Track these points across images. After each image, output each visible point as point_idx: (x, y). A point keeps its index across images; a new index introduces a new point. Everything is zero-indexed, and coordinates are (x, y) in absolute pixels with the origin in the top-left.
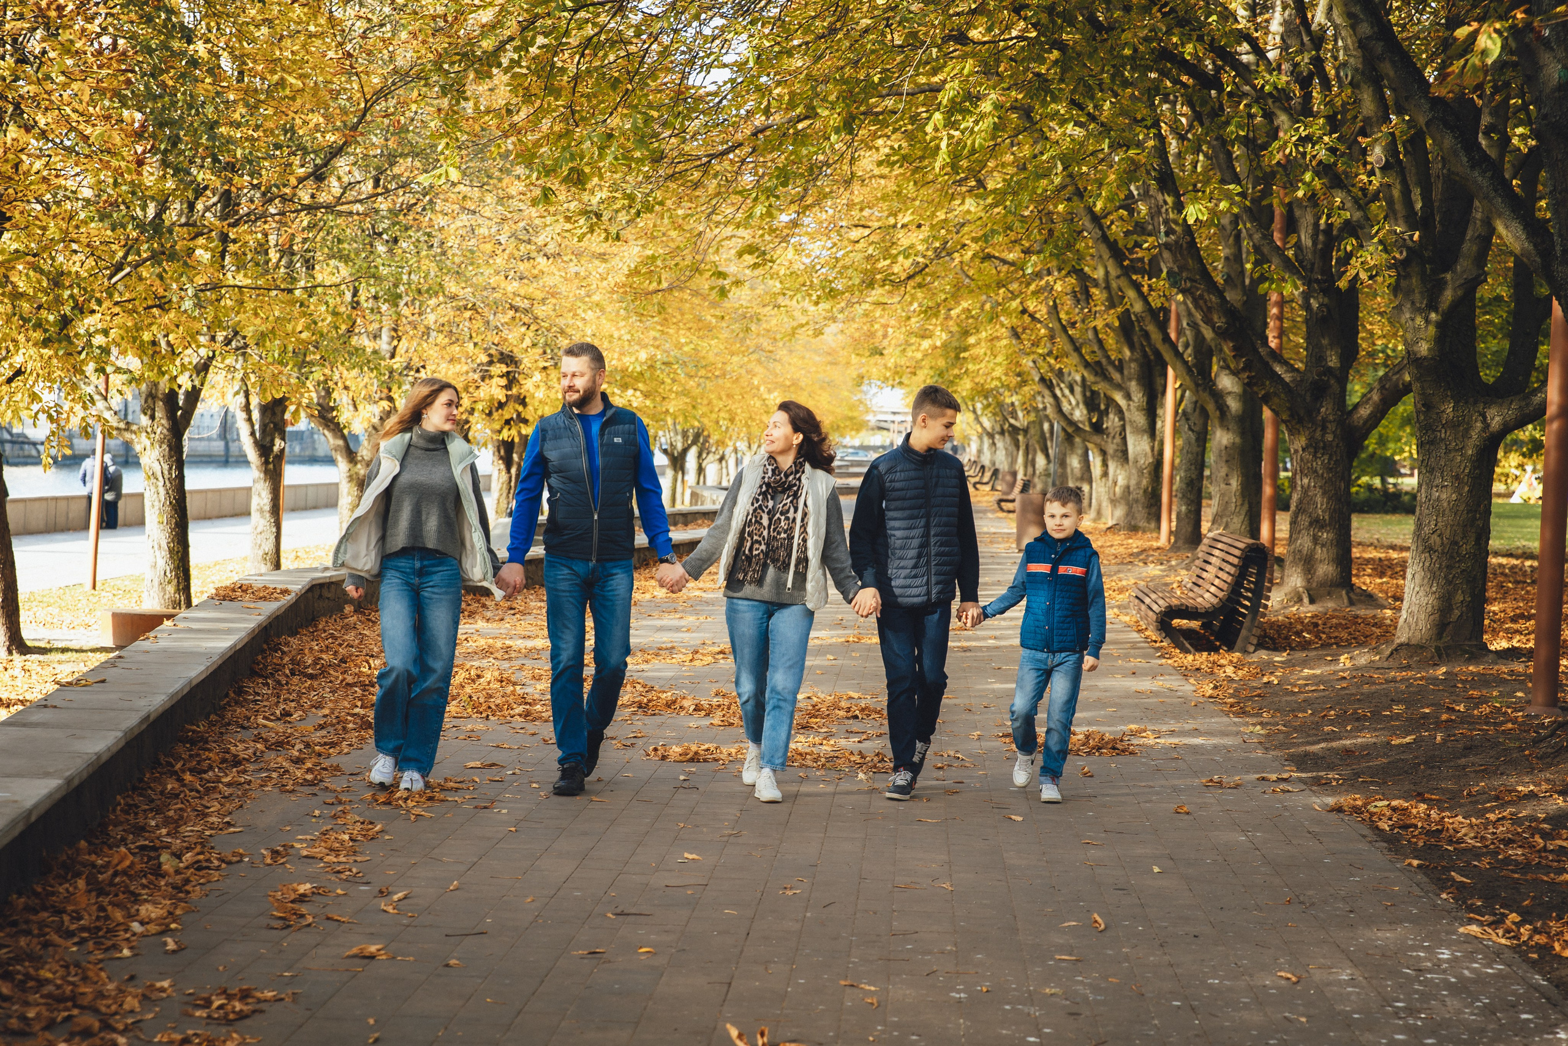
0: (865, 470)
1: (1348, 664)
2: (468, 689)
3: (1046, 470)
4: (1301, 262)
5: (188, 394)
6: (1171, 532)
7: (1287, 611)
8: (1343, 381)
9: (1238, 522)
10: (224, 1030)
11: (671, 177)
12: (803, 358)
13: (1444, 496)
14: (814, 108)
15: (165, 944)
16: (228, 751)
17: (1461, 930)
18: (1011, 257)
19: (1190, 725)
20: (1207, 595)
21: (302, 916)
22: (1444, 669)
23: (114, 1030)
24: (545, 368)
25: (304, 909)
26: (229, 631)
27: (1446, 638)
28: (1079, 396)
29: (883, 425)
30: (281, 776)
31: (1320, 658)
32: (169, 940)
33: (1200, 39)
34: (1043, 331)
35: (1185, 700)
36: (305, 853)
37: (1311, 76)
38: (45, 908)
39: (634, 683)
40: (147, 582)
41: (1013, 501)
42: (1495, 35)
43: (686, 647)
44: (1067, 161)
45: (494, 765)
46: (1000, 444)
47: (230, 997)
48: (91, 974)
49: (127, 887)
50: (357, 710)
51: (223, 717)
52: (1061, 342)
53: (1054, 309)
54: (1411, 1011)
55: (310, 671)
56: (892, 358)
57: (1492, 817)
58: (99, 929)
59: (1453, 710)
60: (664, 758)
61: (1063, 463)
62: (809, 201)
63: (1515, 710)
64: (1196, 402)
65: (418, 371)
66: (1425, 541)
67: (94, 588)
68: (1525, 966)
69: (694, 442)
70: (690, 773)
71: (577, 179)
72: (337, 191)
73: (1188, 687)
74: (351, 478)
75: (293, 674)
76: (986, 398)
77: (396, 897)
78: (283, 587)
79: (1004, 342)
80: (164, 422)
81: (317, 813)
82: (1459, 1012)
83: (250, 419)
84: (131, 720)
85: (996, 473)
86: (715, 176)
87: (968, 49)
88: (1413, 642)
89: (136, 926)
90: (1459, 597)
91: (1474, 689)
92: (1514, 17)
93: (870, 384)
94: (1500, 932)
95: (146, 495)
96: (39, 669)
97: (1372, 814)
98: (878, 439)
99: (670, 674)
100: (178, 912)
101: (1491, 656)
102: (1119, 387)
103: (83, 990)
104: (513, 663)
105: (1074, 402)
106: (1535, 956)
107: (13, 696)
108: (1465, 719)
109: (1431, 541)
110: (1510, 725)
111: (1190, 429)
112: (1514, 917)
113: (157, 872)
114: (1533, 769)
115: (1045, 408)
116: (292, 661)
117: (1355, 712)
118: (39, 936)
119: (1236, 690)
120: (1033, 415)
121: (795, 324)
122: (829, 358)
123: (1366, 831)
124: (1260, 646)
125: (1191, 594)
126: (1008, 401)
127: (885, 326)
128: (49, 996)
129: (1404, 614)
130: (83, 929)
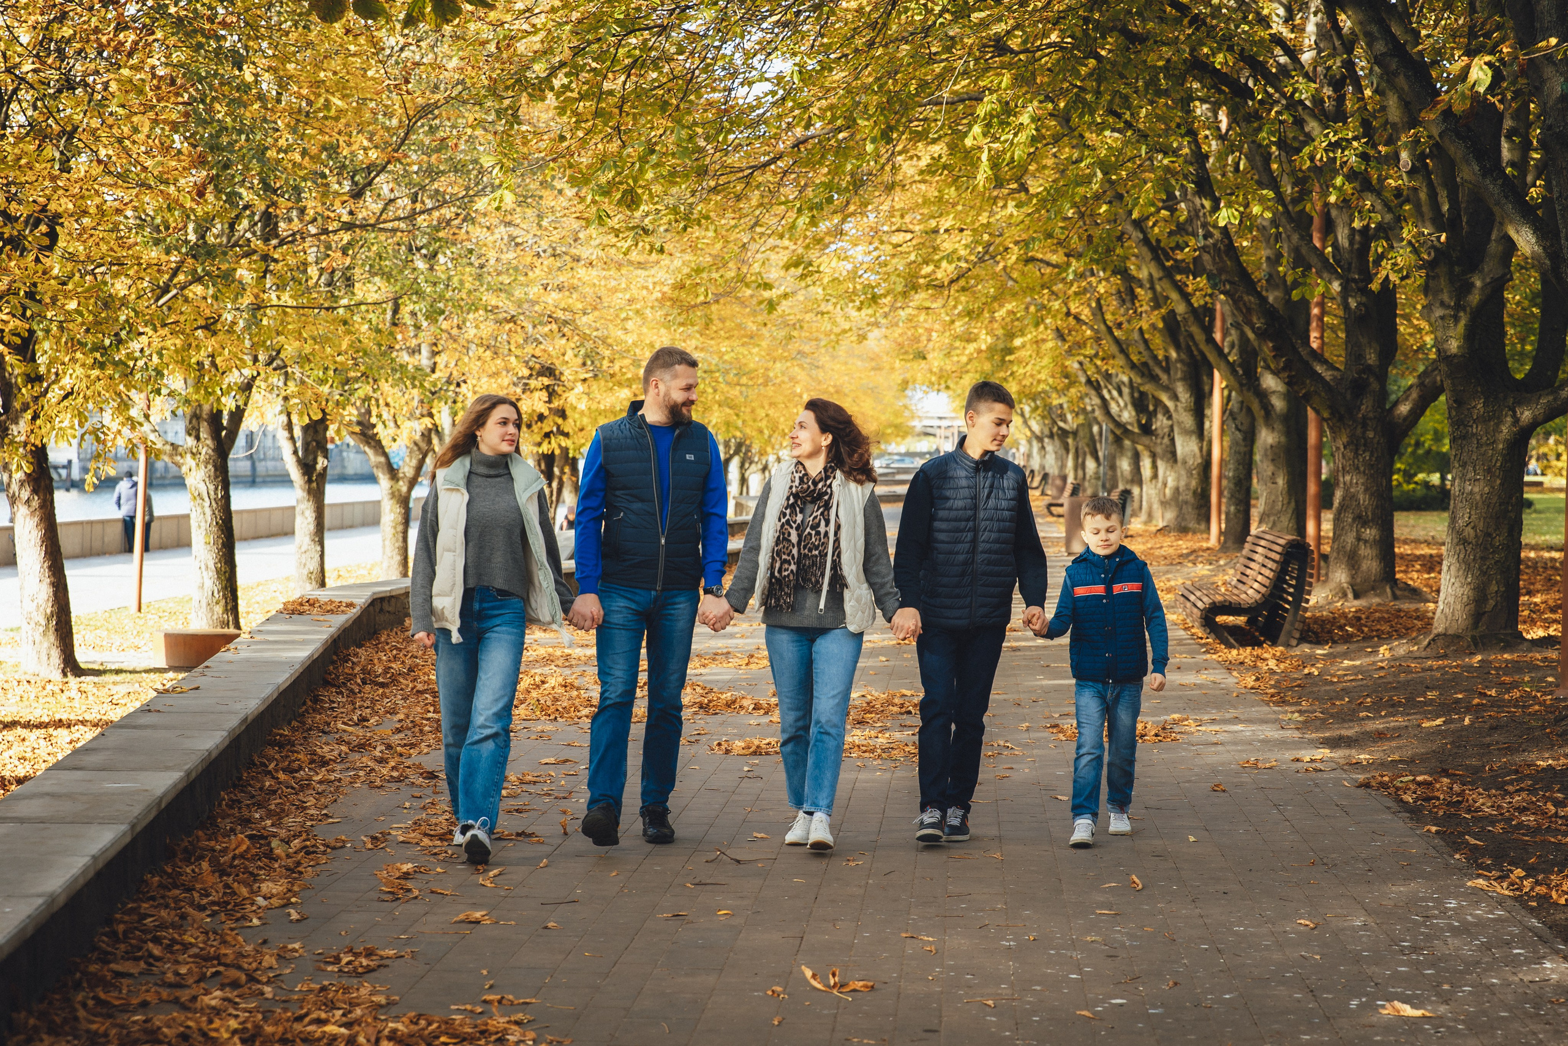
0: (910, 477)
1: (1388, 655)
2: (534, 694)
3: (1097, 473)
4: (1338, 262)
5: (232, 414)
6: (1221, 533)
7: (1332, 607)
8: (1382, 377)
9: (1286, 521)
10: (355, 981)
11: (714, 190)
12: (846, 363)
13: (1476, 489)
14: (854, 120)
15: (289, 915)
16: (314, 753)
17: (1469, 884)
18: (1054, 258)
19: (1232, 713)
20: (1251, 592)
21: (409, 890)
22: (1479, 657)
23: (259, 982)
24: (585, 380)
25: (409, 885)
26: (304, 642)
27: (1482, 628)
28: (1127, 397)
29: (929, 430)
30: (368, 774)
31: (1362, 649)
32: (292, 911)
33: (1230, 49)
34: (1089, 332)
35: (1228, 691)
36: (401, 839)
37: (1344, 78)
38: (176, 887)
39: (694, 686)
40: (195, 603)
41: (1061, 505)
42: (1485, 67)
43: (741, 652)
44: (1106, 168)
45: (567, 761)
46: (1049, 448)
47: (357, 955)
48: (229, 938)
49: (246, 868)
50: (430, 715)
51: (304, 723)
52: (1107, 343)
53: (1099, 310)
54: (1415, 949)
55: (381, 680)
56: (936, 360)
57: (1510, 788)
58: (227, 903)
59: (1485, 695)
60: (727, 752)
61: (1113, 467)
62: (852, 208)
63: (1545, 694)
64: (1242, 402)
65: (458, 385)
66: (1459, 533)
67: (140, 610)
68: (1523, 912)
69: (737, 452)
70: (753, 765)
71: (631, 200)
72: (377, 207)
73: (1231, 680)
74: (393, 495)
75: (364, 683)
76: (1034, 400)
77: (491, 874)
78: (349, 600)
79: (1050, 344)
80: (209, 442)
81: (407, 805)
82: (1458, 949)
83: (292, 438)
84: (233, 722)
85: (1045, 477)
86: (758, 187)
87: (1006, 59)
88: (1450, 632)
89: (260, 900)
90: (1494, 588)
91: (1505, 674)
92: (1501, 52)
93: (915, 389)
94: (1505, 885)
95: (193, 516)
96: (95, 690)
97: (1398, 789)
98: (924, 445)
99: (729, 677)
100: (296, 888)
101: (1526, 644)
102: (1167, 389)
103: (223, 951)
104: (575, 670)
105: (1122, 404)
106: (1534, 904)
107: (73, 717)
108: (1496, 703)
109: (1466, 534)
110: (1537, 707)
111: (1237, 428)
112: (1520, 872)
113: (270, 856)
114: (1553, 745)
115: (1093, 411)
116: (363, 670)
117: (1391, 699)
118: (175, 909)
119: (1278, 682)
120: (1081, 417)
121: (837, 330)
122: (873, 364)
123: (1391, 803)
124: (1303, 639)
125: (1236, 591)
126: (1055, 402)
127: (929, 331)
128: (195, 956)
129: (1441, 605)
130: (213, 903)
